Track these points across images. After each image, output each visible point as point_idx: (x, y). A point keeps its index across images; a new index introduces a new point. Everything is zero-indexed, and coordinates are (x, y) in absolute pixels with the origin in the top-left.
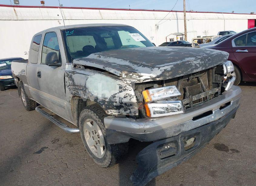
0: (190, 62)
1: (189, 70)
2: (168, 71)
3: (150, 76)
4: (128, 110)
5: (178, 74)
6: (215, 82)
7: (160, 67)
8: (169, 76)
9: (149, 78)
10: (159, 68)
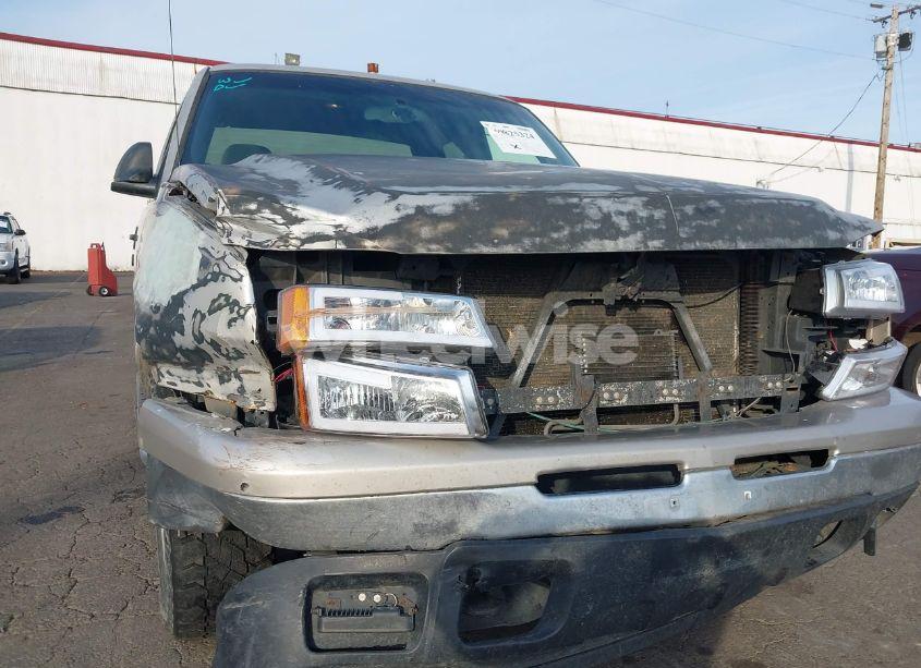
0: (575, 200)
1: (555, 235)
2: (436, 219)
3: (337, 227)
4: (233, 380)
5: (489, 242)
6: (781, 350)
7: (402, 193)
8: (429, 241)
9: (331, 231)
10: (394, 196)
